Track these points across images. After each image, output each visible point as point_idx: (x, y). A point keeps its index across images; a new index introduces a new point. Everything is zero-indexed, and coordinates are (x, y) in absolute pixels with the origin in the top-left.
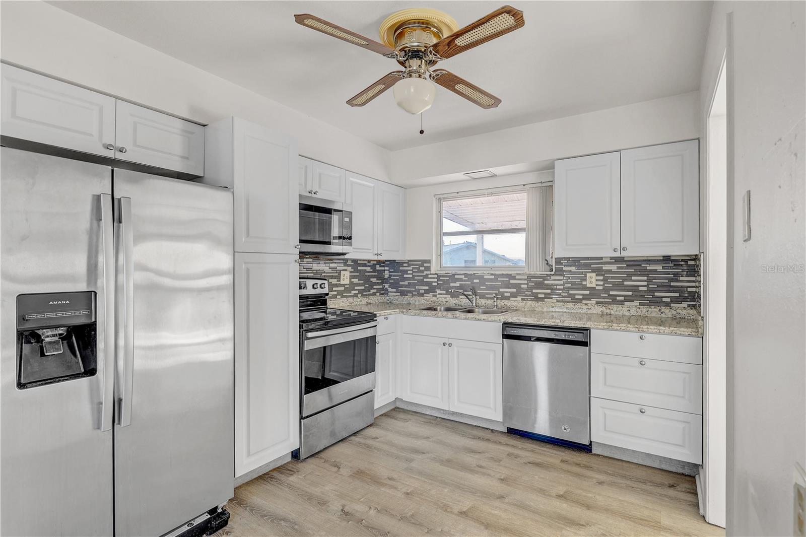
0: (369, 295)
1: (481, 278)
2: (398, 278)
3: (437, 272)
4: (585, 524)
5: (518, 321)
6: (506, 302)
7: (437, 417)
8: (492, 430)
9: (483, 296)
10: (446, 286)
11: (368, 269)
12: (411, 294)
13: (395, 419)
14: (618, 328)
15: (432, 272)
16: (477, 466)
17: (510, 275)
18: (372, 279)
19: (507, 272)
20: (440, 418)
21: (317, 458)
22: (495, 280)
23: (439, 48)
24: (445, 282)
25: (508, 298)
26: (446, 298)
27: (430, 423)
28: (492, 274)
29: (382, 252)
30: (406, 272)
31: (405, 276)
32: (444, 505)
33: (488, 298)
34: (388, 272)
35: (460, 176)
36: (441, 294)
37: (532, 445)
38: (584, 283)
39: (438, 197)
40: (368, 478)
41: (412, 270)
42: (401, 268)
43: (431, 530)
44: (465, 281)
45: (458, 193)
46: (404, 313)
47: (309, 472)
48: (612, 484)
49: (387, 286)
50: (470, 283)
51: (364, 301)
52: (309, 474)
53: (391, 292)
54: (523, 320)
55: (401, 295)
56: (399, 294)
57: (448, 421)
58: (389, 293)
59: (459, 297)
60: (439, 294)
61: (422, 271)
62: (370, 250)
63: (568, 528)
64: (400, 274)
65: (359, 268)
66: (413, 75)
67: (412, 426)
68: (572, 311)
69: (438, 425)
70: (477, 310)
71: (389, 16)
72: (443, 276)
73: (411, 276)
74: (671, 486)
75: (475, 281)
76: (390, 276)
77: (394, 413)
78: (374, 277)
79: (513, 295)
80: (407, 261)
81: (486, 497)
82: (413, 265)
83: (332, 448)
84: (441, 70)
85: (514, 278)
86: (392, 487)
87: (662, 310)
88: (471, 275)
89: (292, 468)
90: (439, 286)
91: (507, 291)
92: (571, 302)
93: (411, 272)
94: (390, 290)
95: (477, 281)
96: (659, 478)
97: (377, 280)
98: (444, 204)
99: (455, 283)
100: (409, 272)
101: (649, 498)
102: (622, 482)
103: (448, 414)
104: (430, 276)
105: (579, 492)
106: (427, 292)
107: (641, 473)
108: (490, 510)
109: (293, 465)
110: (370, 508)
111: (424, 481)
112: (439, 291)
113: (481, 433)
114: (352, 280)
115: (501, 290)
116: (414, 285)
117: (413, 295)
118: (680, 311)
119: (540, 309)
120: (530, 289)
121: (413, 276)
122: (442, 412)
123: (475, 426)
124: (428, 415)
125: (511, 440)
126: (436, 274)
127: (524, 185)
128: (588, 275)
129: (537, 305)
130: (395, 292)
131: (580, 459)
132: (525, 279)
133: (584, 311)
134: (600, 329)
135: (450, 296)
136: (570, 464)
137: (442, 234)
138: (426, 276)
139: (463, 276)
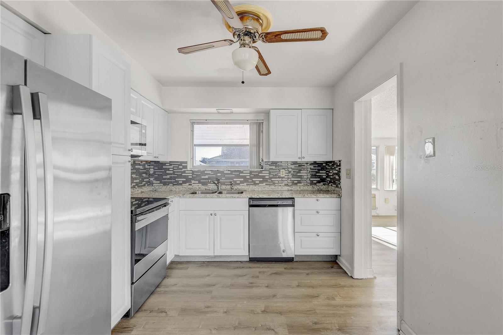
0: (142, 186)
1: (222, 172)
2: (161, 173)
3: (192, 169)
4: (318, 296)
5: (258, 197)
6: (238, 187)
7: (204, 262)
8: (240, 261)
9: (224, 184)
10: (198, 178)
11: (141, 167)
12: (172, 184)
13: (177, 269)
14: (307, 196)
15: (188, 170)
16: (249, 283)
17: (240, 171)
18: (143, 175)
19: (238, 169)
20: (206, 261)
21: (142, 311)
22: (231, 174)
23: (269, 36)
24: (197, 176)
25: (239, 184)
26: (199, 186)
27: (202, 266)
28: (229, 171)
29: (158, 156)
30: (168, 169)
31: (167, 172)
32: (251, 311)
33: (226, 185)
34: (153, 169)
35: (214, 110)
36: (195, 183)
37: (267, 265)
38: (279, 175)
39: (192, 121)
40: (193, 312)
41: (173, 168)
42: (164, 167)
43: (256, 328)
44: (212, 175)
45: (206, 120)
46: (181, 197)
47: (144, 323)
48: (312, 273)
49: (152, 179)
50: (215, 176)
51: (140, 190)
52: (146, 324)
53: (155, 183)
54: (261, 196)
55: (163, 185)
56: (162, 184)
57: (212, 263)
58: (154, 184)
59: (207, 185)
60: (193, 183)
61: (181, 169)
62: (152, 154)
63: (313, 300)
64: (164, 171)
65: (136, 167)
66: (246, 46)
67: (193, 271)
68: (274, 190)
69: (208, 266)
70: (223, 192)
71: (242, 4)
72: (196, 172)
73: (172, 172)
74: (332, 267)
75: (218, 175)
76: (154, 173)
77: (174, 266)
78: (144, 173)
79: (242, 182)
80: (169, 162)
81: (268, 298)
82: (174, 165)
83: (148, 301)
84: (256, 47)
85: (242, 173)
86: (213, 312)
87: (314, 187)
88: (216, 171)
89: (127, 325)
90: (193, 179)
91: (238, 180)
92: (273, 185)
93: (172, 169)
94: (154, 182)
95: (220, 174)
96: (326, 265)
97: (146, 175)
98: (195, 126)
99: (205, 176)
100: (170, 169)
101: (329, 275)
102: (314, 271)
103: (211, 258)
104: (186, 172)
105: (303, 281)
106: (184, 182)
107: (319, 265)
108: (275, 305)
109: (126, 323)
110: (211, 330)
111: (229, 301)
112: (193, 182)
113: (236, 265)
114: (132, 175)
115: (235, 180)
116: (175, 178)
117: (174, 185)
118: (320, 187)
119: (257, 189)
120: (251, 178)
121: (174, 172)
122: (207, 257)
123: (230, 261)
124: (197, 261)
125: (254, 265)
126: (191, 170)
127: (247, 121)
128: (281, 170)
129: (255, 187)
130: (158, 183)
131: (291, 265)
132: (249, 173)
133: (280, 189)
134: (300, 197)
135: (201, 184)
136: (289, 269)
137: (194, 145)
138: (184, 172)
139: (211, 172)
